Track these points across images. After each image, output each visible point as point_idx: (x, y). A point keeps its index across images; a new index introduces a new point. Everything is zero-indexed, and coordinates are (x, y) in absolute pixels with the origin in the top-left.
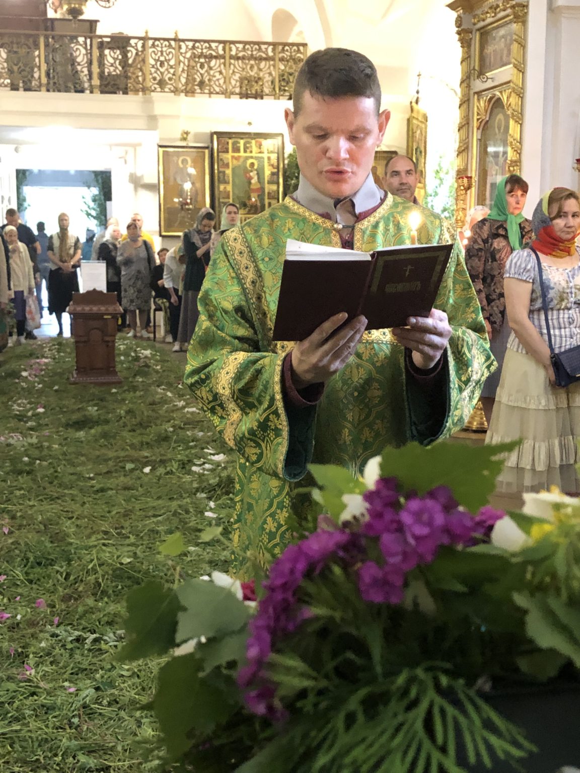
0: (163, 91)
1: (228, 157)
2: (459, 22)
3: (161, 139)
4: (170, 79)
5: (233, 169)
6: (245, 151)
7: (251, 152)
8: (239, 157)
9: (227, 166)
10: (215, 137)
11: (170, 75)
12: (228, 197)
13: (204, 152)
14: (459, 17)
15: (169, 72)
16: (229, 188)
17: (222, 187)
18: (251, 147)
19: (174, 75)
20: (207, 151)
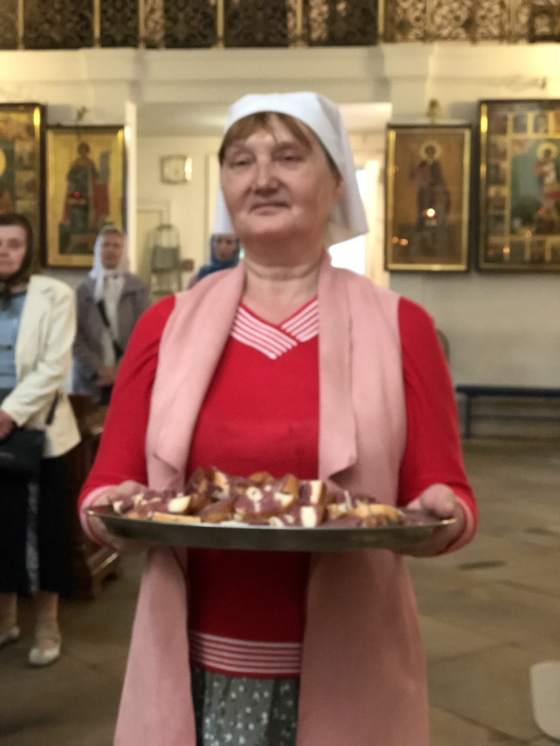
0: (405, 39)
1: (506, 141)
3: (394, 115)
4: (418, 19)
5: (515, 162)
6: (536, 129)
7: (546, 131)
8: (526, 140)
9: (503, 155)
10: (484, 109)
11: (417, 14)
12: (502, 207)
13: (463, 135)
15: (416, 9)
16: (506, 191)
17: (492, 191)
18: (547, 123)
19: (424, 11)
20: (467, 134)
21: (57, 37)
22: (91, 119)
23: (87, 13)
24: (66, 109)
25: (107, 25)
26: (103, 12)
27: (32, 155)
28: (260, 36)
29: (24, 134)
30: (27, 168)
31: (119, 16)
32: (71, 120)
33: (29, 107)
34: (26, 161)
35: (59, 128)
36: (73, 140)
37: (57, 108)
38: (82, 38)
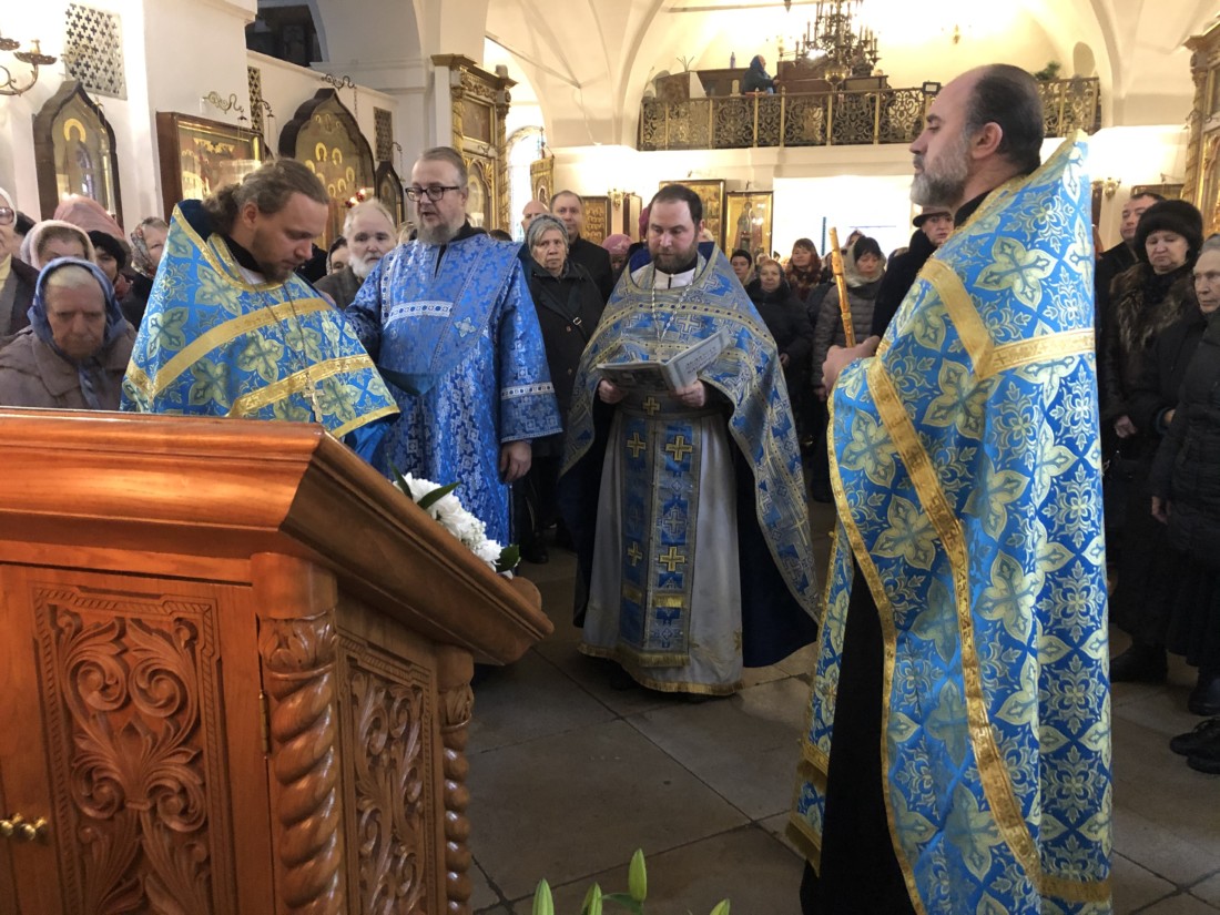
2: (1194, 62)
14: (1194, 55)
21: (732, 141)
22: (752, 188)
23: (750, 126)
24: (738, 183)
25: (761, 132)
26: (760, 125)
27: (717, 210)
28: (852, 137)
29: (713, 198)
30: (713, 217)
31: (769, 127)
32: (743, 189)
33: (717, 182)
34: (714, 214)
35: (733, 194)
36: (743, 199)
37: (730, 181)
38: (746, 140)
